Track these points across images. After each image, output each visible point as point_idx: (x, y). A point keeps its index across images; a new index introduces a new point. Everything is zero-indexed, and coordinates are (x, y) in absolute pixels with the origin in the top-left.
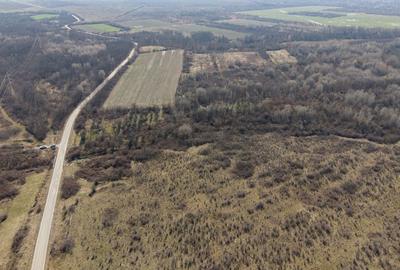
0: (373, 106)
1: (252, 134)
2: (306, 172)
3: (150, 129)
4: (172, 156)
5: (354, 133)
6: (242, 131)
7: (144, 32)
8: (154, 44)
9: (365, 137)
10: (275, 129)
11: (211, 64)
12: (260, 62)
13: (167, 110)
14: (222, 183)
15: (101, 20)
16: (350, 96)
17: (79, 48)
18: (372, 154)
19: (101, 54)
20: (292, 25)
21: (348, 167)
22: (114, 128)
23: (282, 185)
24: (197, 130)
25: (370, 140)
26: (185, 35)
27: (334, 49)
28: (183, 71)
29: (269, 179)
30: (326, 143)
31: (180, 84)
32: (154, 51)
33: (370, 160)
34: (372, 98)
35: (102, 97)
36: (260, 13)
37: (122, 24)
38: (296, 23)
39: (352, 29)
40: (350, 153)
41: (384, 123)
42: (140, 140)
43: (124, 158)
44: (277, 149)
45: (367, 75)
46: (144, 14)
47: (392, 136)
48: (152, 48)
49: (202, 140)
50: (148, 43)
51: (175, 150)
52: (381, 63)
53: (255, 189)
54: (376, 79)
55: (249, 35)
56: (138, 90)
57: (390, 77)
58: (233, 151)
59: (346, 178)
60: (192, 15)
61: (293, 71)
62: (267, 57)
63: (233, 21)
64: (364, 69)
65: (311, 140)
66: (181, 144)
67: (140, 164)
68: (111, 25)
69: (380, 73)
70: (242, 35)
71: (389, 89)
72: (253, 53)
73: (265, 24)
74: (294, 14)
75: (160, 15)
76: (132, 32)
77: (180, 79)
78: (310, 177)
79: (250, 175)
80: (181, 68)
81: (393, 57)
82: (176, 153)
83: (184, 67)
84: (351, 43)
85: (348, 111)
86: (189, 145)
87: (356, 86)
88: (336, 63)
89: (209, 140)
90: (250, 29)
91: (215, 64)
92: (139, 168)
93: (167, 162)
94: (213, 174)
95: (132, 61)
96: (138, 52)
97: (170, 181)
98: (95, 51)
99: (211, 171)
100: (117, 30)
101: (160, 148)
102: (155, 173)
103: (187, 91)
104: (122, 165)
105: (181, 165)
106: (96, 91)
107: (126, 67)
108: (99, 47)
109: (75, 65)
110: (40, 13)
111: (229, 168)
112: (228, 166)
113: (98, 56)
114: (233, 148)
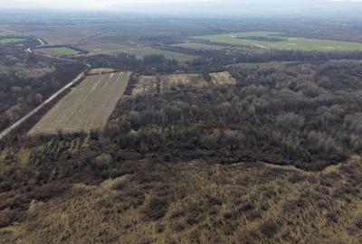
0: (302, 129)
1: (177, 162)
2: (225, 209)
3: (69, 158)
4: (81, 192)
5: (281, 160)
6: (167, 159)
7: (100, 55)
8: (106, 66)
9: (292, 164)
10: (201, 156)
11: (155, 85)
12: (203, 83)
13: (94, 136)
14: (127, 227)
15: (64, 44)
16: (281, 118)
17: (27, 71)
18: (297, 184)
19: (48, 77)
20: (239, 48)
21: (270, 202)
22: (31, 157)
23: (195, 227)
24: (119, 159)
25: (297, 167)
26: (138, 58)
27: (272, 71)
28: (125, 93)
29: (182, 220)
30: (251, 172)
31: (117, 107)
32: (103, 73)
33: (294, 192)
34: (302, 120)
35: (32, 122)
36: (212, 38)
37: (83, 48)
38: (242, 46)
39: (291, 52)
40: (274, 184)
41: (312, 147)
42: (54, 172)
43: (24, 197)
44: (200, 179)
45: (299, 96)
46: (106, 38)
47: (319, 162)
48: (101, 70)
49: (121, 171)
50: (100, 66)
51: (87, 184)
52: (313, 85)
53: (163, 234)
54: (307, 100)
55: (197, 57)
56: (72, 113)
57: (321, 98)
58: (152, 184)
59: (267, 216)
60: (150, 39)
61: (230, 92)
62: (209, 79)
63: (187, 45)
64: (297, 91)
65: (236, 168)
66: (96, 176)
67: (41, 203)
68: (72, 48)
69: (312, 94)
70: (191, 58)
71: (319, 111)
72: (197, 75)
73: (214, 48)
74: (243, 38)
75: (121, 39)
76: (90, 54)
77: (119, 101)
78: (227, 216)
79: (162, 215)
80: (124, 90)
81: (325, 79)
82: (88, 187)
83: (127, 89)
84: (288, 65)
85: (277, 134)
86: (105, 178)
87: (288, 108)
88: (272, 84)
89: (129, 170)
90: (200, 52)
91: (158, 85)
92: (37, 210)
93: (73, 200)
94: (121, 215)
95: (78, 83)
96: (87, 74)
97: (67, 227)
98: (42, 74)
99: (119, 212)
100: (76, 53)
101: (71, 182)
102: (54, 215)
103: (122, 114)
104: (19, 205)
105: (87, 204)
106: (27, 116)
107: (69, 90)
108: (48, 70)
109: (15, 88)
110: (8, 37)
111: (141, 207)
112: (141, 203)
113: (42, 79)
114: (153, 180)
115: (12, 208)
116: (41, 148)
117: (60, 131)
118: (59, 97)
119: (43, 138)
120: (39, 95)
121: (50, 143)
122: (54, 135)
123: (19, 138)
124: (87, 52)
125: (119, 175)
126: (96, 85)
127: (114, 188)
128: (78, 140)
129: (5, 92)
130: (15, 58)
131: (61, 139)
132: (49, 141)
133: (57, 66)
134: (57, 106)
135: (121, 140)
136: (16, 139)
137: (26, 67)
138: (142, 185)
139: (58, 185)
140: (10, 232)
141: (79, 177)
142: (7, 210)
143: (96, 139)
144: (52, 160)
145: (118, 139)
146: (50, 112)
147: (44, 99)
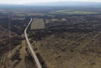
6: (60, 32)
10: (67, 32)
12: (60, 21)
16: (79, 25)
32: (36, 19)
34: (84, 26)
39: (77, 14)
45: (82, 22)
52: (84, 20)
54: (84, 23)
57: (87, 22)
71: (86, 24)
74: (64, 11)
81: (87, 19)
84: (77, 17)
85: (80, 28)
88: (76, 20)
107: (31, 22)
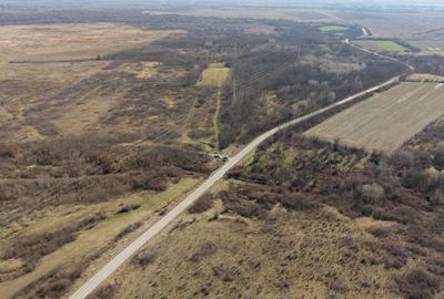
4: (329, 217)
7: (435, 57)
13: (375, 159)
14: (365, 285)
15: (392, 37)
17: (332, 64)
19: (353, 74)
22: (296, 159)
24: (395, 199)
31: (425, 130)
32: (426, 81)
35: (313, 122)
37: (414, 44)
42: (311, 183)
43: (272, 196)
48: (427, 76)
49: (389, 214)
50: (427, 70)
51: (341, 212)
56: (361, 124)
66: (356, 207)
67: (284, 210)
68: (399, 43)
76: (422, 54)
77: (431, 123)
82: (339, 216)
86: (365, 213)
89: (400, 218)
92: (278, 215)
93: (316, 222)
94: (362, 267)
95: (385, 88)
96: (403, 79)
97: (297, 247)
98: (348, 71)
99: (363, 262)
100: (401, 50)
101: (324, 202)
102: (291, 228)
103: (427, 141)
104: (265, 202)
105: (330, 234)
106: (311, 115)
107: (370, 95)
108: (356, 67)
109: (312, 82)
110: (332, 24)
111: (395, 271)
112: (397, 267)
113: (345, 77)
114: (430, 245)
115: (258, 202)
116: (310, 153)
117: (337, 141)
118: (355, 101)
119: (316, 143)
120: (333, 94)
121: (321, 150)
122: (329, 144)
123: (294, 135)
124: (418, 50)
125: (385, 219)
126: (409, 95)
127: (370, 231)
128: (354, 157)
129: (302, 84)
130: (327, 49)
131: (335, 150)
132: (321, 147)
133: (369, 64)
134: (348, 111)
135: (409, 176)
136: (290, 136)
137: (334, 61)
138: (411, 246)
139: (309, 199)
140: (246, 224)
141: (334, 200)
142: (253, 202)
143: (377, 163)
144: (315, 170)
145: (405, 172)
146: (337, 117)
147: (336, 101)
